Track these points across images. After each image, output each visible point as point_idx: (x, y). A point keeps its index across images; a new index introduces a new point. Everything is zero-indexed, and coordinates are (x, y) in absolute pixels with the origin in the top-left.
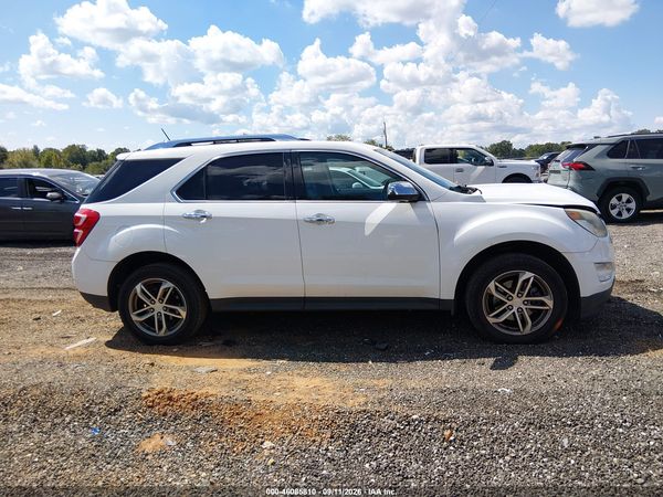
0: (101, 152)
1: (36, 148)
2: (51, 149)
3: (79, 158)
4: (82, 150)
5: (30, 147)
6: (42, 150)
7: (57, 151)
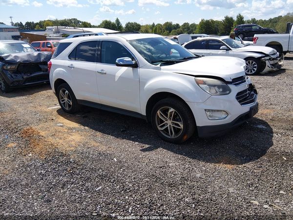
0: (178, 25)
1: (154, 24)
2: (159, 24)
3: (169, 28)
4: (171, 24)
5: (151, 24)
6: (155, 25)
7: (161, 25)
